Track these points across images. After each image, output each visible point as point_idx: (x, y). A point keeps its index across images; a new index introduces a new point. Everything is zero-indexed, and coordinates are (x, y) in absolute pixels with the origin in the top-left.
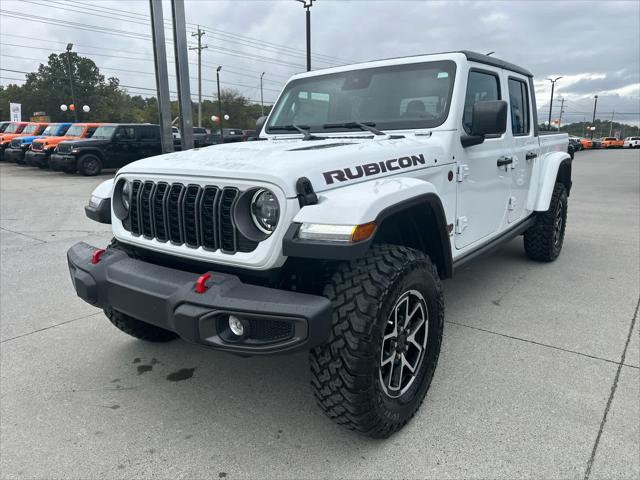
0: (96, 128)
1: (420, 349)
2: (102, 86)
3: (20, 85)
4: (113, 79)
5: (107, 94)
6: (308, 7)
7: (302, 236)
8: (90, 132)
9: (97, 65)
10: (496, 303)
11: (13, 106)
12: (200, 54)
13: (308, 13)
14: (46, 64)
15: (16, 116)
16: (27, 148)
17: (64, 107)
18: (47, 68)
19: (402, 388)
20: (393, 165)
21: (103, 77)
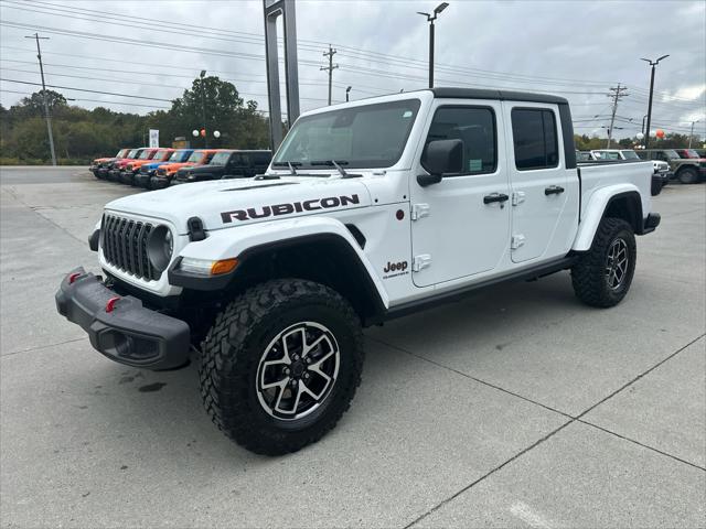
0: (214, 154)
1: (329, 379)
2: (241, 109)
3: (166, 111)
4: (251, 102)
5: (245, 118)
6: (432, 19)
7: (184, 269)
8: (209, 158)
9: (237, 89)
10: (499, 348)
11: (152, 132)
12: (330, 74)
13: (432, 27)
14: (190, 90)
15: (154, 142)
16: (153, 174)
17: (196, 133)
18: (192, 94)
19: (298, 412)
20: (312, 205)
21: (242, 101)
